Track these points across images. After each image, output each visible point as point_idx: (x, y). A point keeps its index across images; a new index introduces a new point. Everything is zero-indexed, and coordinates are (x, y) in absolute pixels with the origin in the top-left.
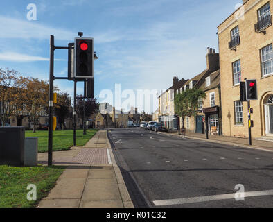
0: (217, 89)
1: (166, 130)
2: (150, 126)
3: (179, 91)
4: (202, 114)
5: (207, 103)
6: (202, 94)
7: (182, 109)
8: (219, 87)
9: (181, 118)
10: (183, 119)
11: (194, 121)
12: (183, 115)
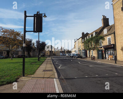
0: (113, 35)
1: (81, 57)
2: (72, 55)
3: (87, 38)
4: (103, 49)
5: (105, 43)
6: (103, 38)
7: (89, 47)
8: (114, 33)
9: (88, 51)
10: (90, 52)
11: (96, 53)
12: (90, 50)
